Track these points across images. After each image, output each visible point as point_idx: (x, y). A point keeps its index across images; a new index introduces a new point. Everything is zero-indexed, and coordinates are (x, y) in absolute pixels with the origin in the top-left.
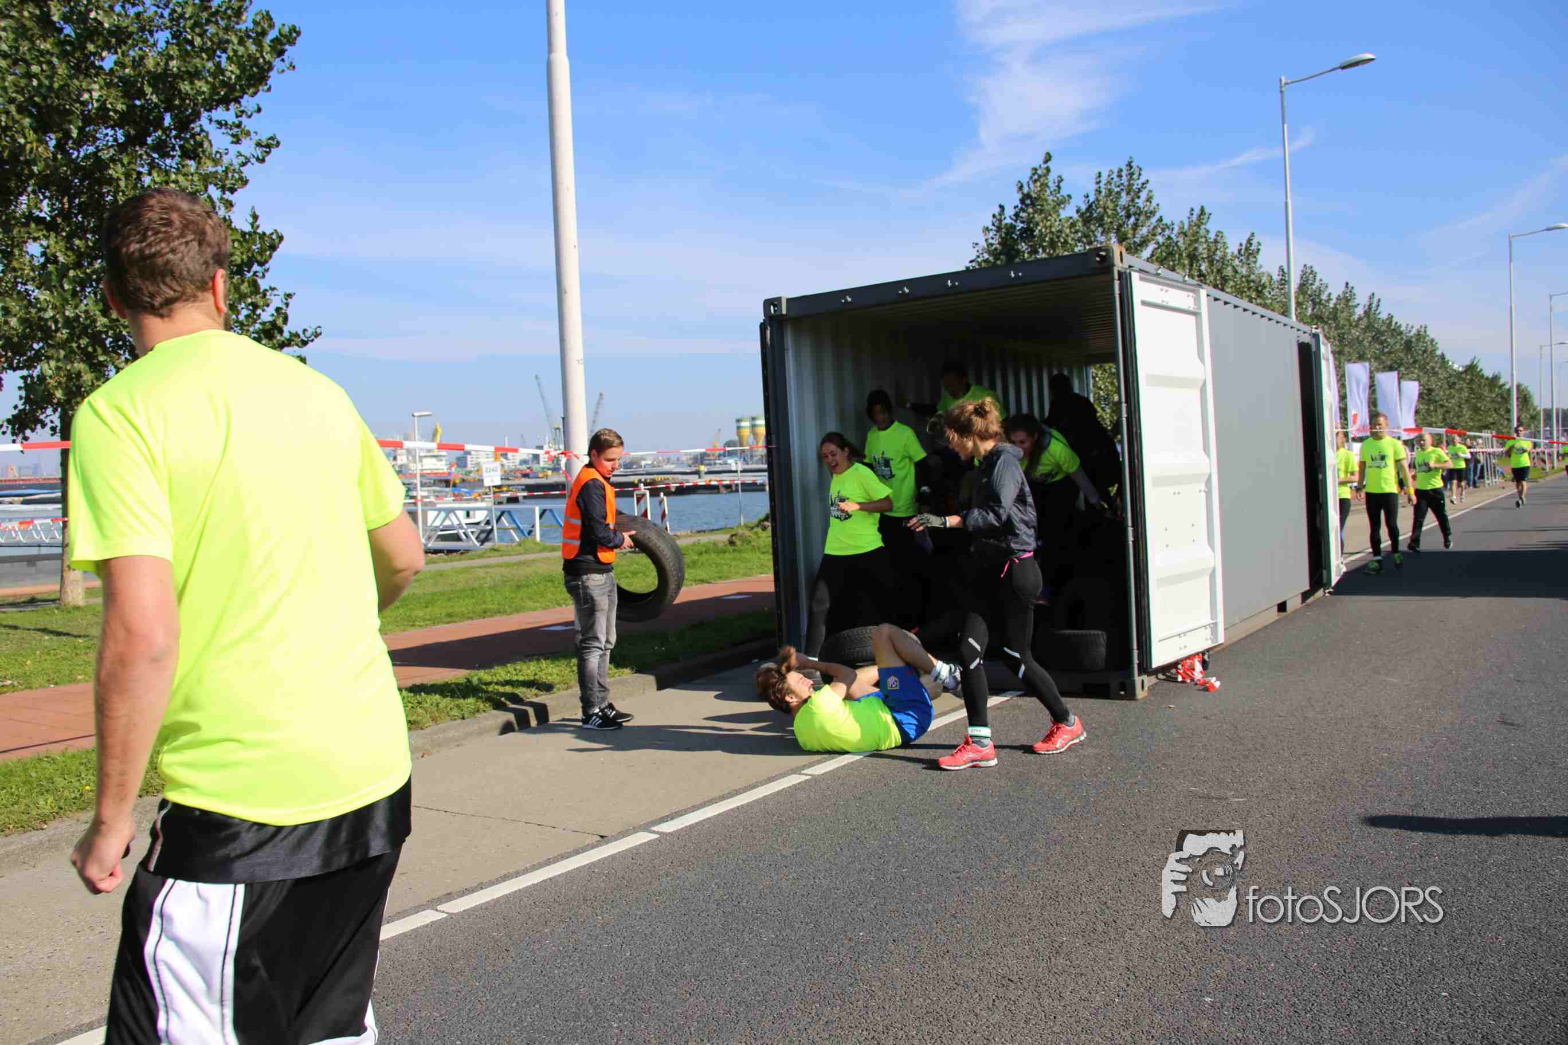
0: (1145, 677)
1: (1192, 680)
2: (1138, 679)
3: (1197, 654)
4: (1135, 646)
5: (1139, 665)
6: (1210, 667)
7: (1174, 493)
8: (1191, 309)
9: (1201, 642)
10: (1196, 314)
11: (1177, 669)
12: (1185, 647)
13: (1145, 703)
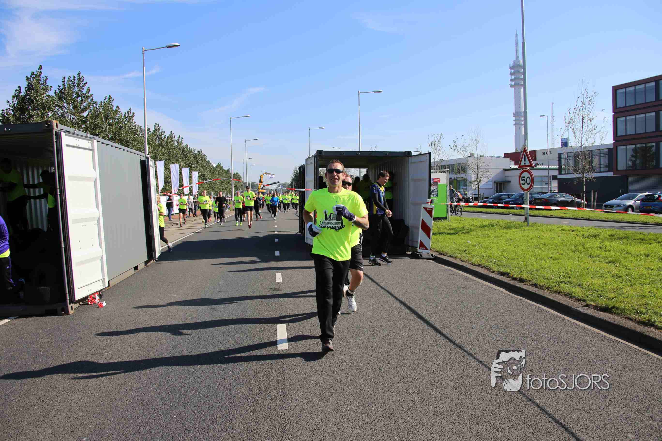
0: (73, 305)
1: (95, 303)
2: (70, 306)
3: (97, 292)
4: (67, 292)
5: (70, 300)
6: (103, 297)
7: (83, 226)
8: (90, 148)
9: (98, 287)
10: (92, 150)
11: (88, 299)
12: (91, 290)
13: (73, 316)
